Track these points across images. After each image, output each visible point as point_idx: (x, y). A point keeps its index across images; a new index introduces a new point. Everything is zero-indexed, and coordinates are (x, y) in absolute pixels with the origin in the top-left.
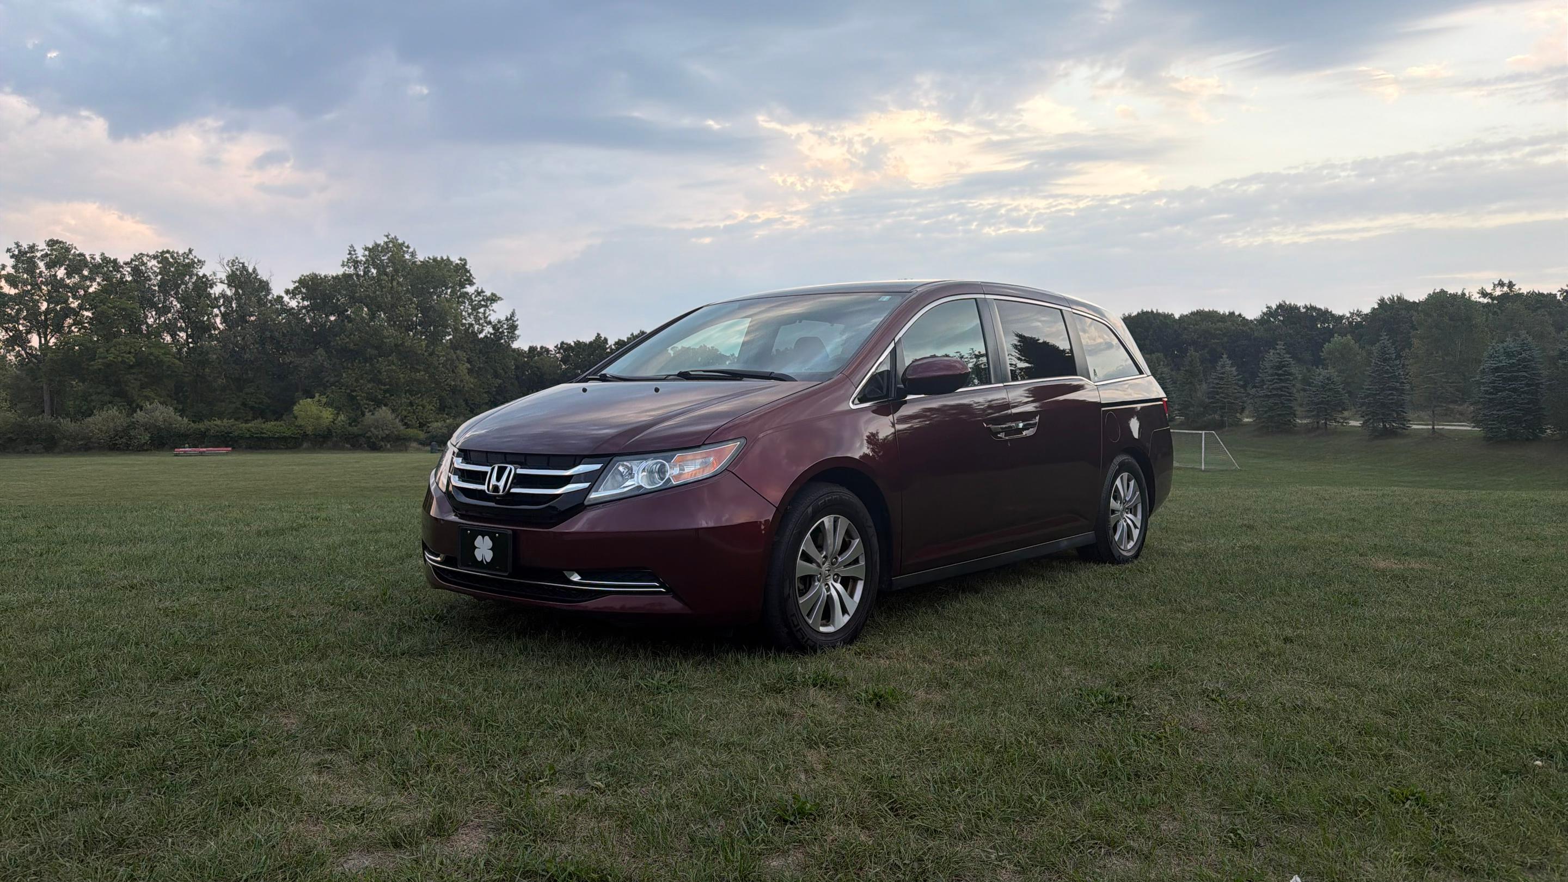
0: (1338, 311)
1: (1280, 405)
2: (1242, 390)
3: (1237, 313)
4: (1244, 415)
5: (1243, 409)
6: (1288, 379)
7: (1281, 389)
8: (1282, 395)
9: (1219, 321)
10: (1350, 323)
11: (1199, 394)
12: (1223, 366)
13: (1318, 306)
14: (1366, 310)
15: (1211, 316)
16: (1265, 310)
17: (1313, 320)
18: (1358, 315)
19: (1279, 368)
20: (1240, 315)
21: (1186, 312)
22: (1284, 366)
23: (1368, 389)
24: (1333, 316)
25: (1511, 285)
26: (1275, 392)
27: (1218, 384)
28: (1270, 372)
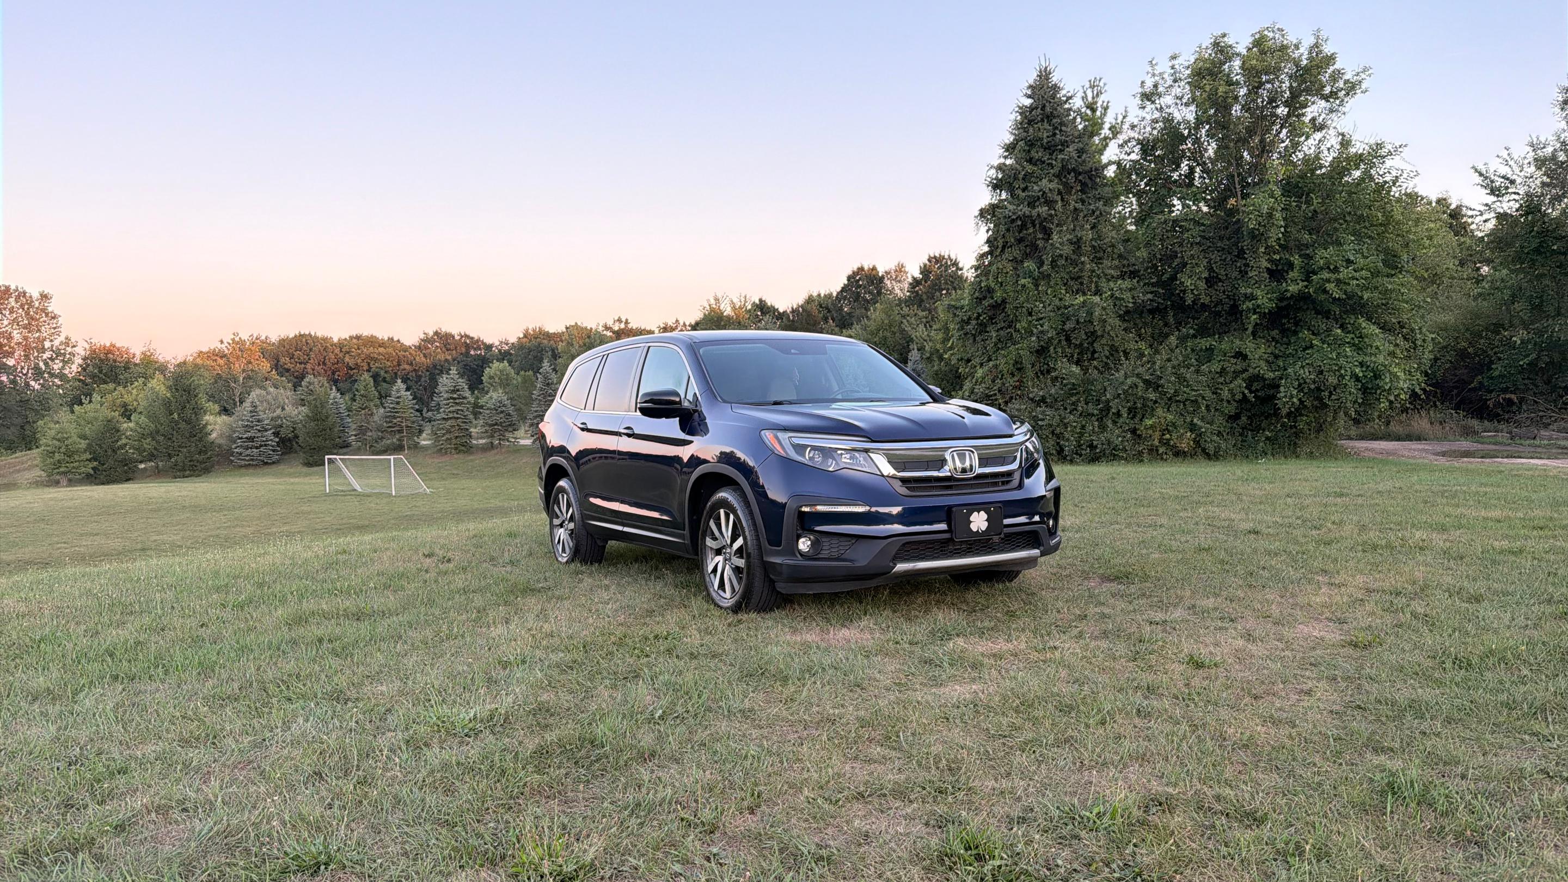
0: (488, 341)
1: (457, 428)
2: (418, 414)
3: (395, 339)
4: (421, 438)
5: (421, 432)
6: (462, 403)
7: (457, 412)
8: (458, 418)
9: (380, 346)
10: (500, 351)
11: (376, 418)
12: (398, 391)
13: (471, 335)
14: (513, 340)
15: (372, 341)
16: (422, 336)
17: (468, 347)
18: (507, 344)
19: (454, 391)
20: (398, 341)
21: (346, 335)
22: (458, 390)
23: (536, 411)
24: (483, 343)
25: (627, 322)
26: (451, 415)
27: (394, 408)
28: (446, 396)
